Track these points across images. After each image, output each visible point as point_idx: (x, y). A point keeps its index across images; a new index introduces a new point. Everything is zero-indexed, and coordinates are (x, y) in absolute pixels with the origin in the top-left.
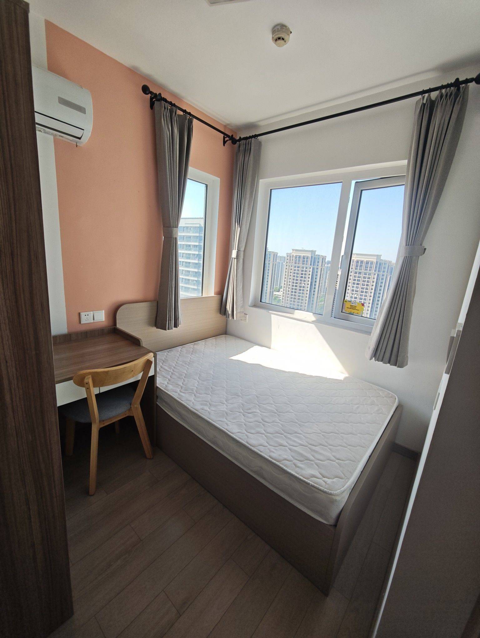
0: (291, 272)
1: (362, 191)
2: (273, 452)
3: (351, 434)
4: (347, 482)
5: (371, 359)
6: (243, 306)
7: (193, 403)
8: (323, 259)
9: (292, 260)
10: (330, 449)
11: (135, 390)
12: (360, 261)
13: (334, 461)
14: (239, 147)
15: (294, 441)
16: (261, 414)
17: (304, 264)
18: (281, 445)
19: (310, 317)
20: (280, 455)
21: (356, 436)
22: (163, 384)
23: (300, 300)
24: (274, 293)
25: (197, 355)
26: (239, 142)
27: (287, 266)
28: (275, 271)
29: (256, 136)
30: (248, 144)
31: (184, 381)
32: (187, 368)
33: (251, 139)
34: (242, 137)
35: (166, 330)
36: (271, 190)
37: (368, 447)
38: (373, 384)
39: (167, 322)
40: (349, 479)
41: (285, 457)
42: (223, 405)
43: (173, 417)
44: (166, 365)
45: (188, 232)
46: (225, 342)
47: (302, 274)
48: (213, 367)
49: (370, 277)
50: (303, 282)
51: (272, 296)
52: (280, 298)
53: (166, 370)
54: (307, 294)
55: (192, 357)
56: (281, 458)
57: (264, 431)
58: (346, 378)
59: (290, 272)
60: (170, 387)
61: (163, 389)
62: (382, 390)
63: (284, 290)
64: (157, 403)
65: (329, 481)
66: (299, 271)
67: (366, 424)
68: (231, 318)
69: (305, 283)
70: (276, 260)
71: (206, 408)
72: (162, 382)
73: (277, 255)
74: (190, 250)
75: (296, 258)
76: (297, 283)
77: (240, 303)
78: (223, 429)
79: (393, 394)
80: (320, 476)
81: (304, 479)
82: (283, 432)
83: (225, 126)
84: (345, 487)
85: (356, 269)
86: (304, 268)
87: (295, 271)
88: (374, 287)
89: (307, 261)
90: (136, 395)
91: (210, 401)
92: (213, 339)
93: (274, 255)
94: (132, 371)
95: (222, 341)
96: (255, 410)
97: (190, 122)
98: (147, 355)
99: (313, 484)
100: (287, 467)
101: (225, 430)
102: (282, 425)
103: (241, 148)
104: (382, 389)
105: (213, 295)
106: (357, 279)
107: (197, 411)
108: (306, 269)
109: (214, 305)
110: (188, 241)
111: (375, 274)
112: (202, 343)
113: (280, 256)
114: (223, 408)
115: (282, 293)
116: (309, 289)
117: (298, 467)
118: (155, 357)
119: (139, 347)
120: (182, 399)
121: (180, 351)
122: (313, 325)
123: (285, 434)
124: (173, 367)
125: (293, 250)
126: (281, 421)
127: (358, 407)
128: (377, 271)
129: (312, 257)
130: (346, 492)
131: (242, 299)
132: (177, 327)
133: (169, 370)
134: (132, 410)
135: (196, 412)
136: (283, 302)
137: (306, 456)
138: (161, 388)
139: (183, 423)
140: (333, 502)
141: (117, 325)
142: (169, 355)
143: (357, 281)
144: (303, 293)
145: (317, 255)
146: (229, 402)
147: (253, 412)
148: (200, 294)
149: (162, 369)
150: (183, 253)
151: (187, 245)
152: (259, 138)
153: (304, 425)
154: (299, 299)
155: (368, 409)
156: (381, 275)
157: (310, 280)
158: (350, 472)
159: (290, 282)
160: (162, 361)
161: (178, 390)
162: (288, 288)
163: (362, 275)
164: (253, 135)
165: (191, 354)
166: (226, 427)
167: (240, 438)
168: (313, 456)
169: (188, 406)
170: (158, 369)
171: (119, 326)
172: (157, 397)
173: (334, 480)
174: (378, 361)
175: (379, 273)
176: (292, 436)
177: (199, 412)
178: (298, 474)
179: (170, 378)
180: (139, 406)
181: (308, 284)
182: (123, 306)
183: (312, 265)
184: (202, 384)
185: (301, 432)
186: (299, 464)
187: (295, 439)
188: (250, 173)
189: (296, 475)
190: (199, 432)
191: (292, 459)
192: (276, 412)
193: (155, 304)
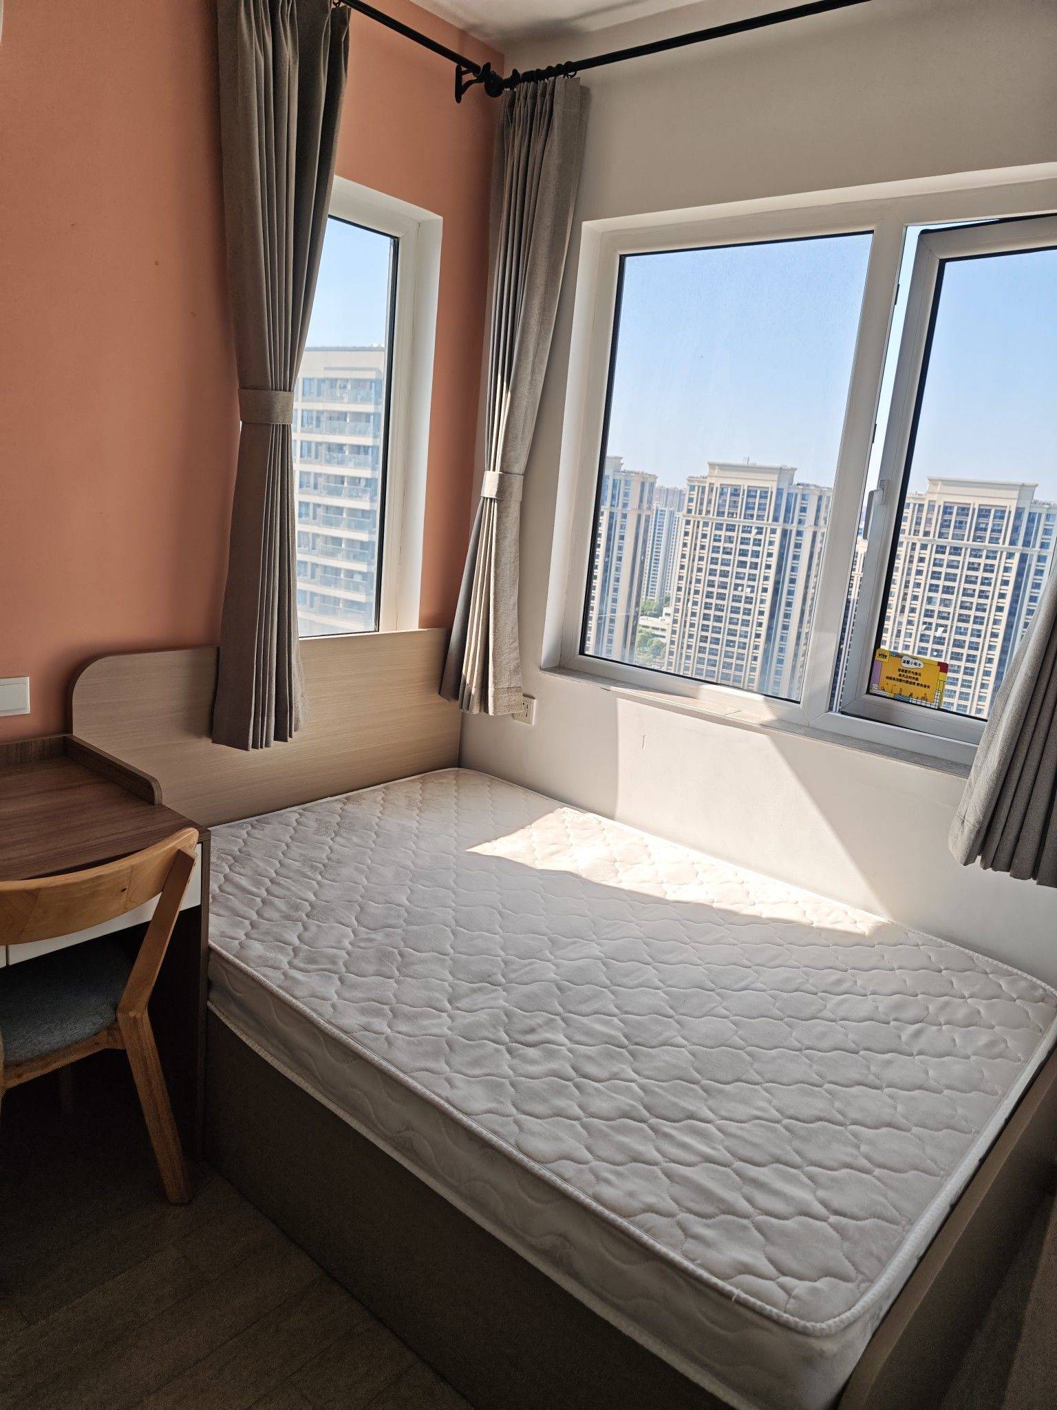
0: (703, 547)
1: (943, 263)
2: (607, 1182)
3: (889, 1125)
4: (863, 1294)
5: (968, 860)
6: (519, 669)
7: (333, 1006)
8: (820, 498)
9: (709, 502)
10: (811, 1178)
11: (132, 957)
12: (958, 508)
13: (824, 1220)
14: (512, 105)
15: (684, 1146)
16: (570, 1050)
17: (752, 516)
18: (635, 1160)
19: (757, 709)
20: (631, 1194)
21: (906, 1133)
22: (233, 938)
23: (734, 647)
24: (642, 621)
25: (355, 839)
26: (512, 89)
27: (688, 523)
28: (645, 542)
29: (570, 68)
30: (544, 95)
31: (305, 928)
32: (318, 883)
33: (552, 79)
34: (521, 72)
35: (247, 749)
36: (622, 258)
37: (949, 1174)
38: (976, 949)
39: (250, 719)
40: (871, 1281)
41: (651, 1200)
42: (440, 1017)
43: (263, 1056)
44: (242, 871)
45: (334, 399)
46: (456, 794)
47: (743, 553)
48: (411, 880)
49: (992, 566)
50: (745, 582)
51: (634, 633)
52: (662, 640)
53: (244, 890)
54: (760, 625)
55: (336, 847)
56: (635, 1204)
57: (581, 1107)
58: (879, 929)
59: (698, 547)
60: (257, 948)
61: (231, 957)
62: (1011, 974)
63: (676, 611)
64: (209, 1004)
65: (800, 1287)
66: (732, 542)
67: (946, 1092)
68: (476, 710)
69: (755, 584)
70: (650, 502)
71: (381, 1025)
72: (230, 932)
73: (652, 485)
74: (341, 463)
75: (722, 494)
76: (723, 586)
77: (509, 656)
78: (437, 1099)
79: (1048, 987)
80: (770, 1270)
81: (714, 1280)
82: (645, 1113)
83: (463, 34)
84: (858, 1308)
85: (941, 535)
86: (750, 532)
87: (720, 541)
88: (1006, 603)
89: (762, 507)
90: (133, 974)
91: (394, 1000)
92: (412, 781)
93: (643, 484)
94: (122, 890)
95: (445, 787)
96: (549, 1036)
97: (340, 21)
98: (178, 834)
99: (743, 1295)
100: (654, 1236)
101: (442, 1102)
102: (642, 1088)
103: (517, 111)
104: (1010, 968)
105: (414, 626)
106: (943, 570)
107: (345, 1032)
108: (759, 537)
109: (418, 662)
110: (333, 431)
111: (1010, 556)
112: (374, 795)
113: (667, 486)
114: (441, 1025)
115: (669, 620)
116: (767, 607)
117: (696, 1237)
118: (205, 842)
119: (150, 807)
120: (298, 993)
121: (295, 824)
122: (762, 739)
123: (653, 1121)
124: (267, 881)
125: (712, 466)
126: (639, 1075)
127: (917, 1034)
128: (1020, 542)
129: (780, 492)
130: (857, 1328)
131: (516, 644)
132: (286, 740)
133: (254, 890)
134: (119, 1030)
135: (344, 1037)
136: (671, 653)
137: (722, 1200)
138: (224, 953)
139: (296, 1076)
140: (811, 1359)
141: (74, 731)
142: (258, 836)
143: (946, 579)
144: (745, 623)
145: (799, 484)
146: (459, 1005)
147: (543, 1042)
148: (372, 627)
149: (228, 888)
150: (317, 475)
151: (330, 447)
152: (580, 73)
153: (721, 1091)
154: (730, 643)
155: (954, 1040)
156: (1035, 558)
157: (772, 573)
158: (879, 1259)
159: (698, 581)
160: (230, 858)
161: (284, 960)
162: (690, 604)
163: (965, 559)
164: (559, 66)
165: (333, 835)
166: (446, 1091)
167: (495, 1133)
168: (749, 1200)
169: (315, 1016)
170: (214, 887)
171: (81, 732)
172: (210, 984)
173: (818, 1284)
174: (995, 869)
175: (1028, 551)
176: (675, 1128)
177: (354, 1038)
178: (693, 1260)
179: (255, 917)
180: (146, 1014)
181: (765, 590)
182: (98, 661)
183: (781, 519)
184: (370, 940)
185: (711, 1115)
186: (698, 1227)
187: (687, 1139)
188: (548, 196)
189: (686, 1263)
190: (355, 1110)
191: (673, 1207)
192: (626, 1042)
193: (210, 657)
